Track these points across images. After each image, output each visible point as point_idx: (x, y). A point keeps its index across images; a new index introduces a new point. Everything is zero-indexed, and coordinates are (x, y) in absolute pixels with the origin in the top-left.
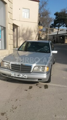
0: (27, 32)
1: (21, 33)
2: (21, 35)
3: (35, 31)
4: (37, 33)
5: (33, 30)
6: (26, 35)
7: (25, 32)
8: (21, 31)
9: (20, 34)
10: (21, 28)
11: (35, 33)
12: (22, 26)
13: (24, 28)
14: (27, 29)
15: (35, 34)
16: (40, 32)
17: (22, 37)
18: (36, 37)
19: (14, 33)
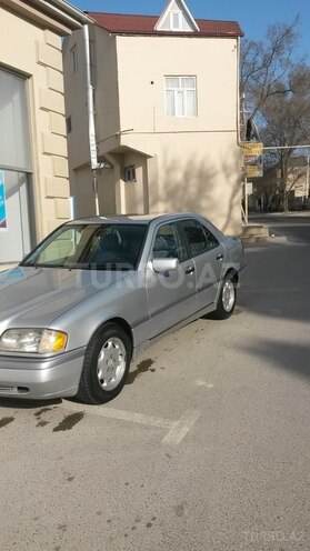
0: (187, 176)
1: (161, 184)
2: (161, 192)
3: (225, 168)
4: (234, 178)
5: (218, 167)
6: (185, 188)
7: (179, 176)
8: (162, 174)
9: (157, 189)
10: (160, 162)
11: (228, 176)
12: (165, 153)
13: (174, 162)
14: (190, 163)
15: (228, 181)
16: (249, 168)
17: (166, 201)
18: (234, 195)
19: (134, 187)
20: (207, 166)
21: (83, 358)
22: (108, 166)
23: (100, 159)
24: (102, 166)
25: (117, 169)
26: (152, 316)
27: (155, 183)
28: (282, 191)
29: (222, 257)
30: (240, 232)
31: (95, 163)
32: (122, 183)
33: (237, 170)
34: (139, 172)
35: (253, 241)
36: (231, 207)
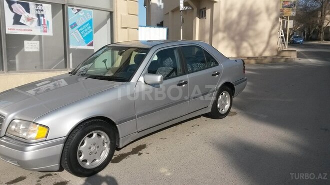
0: (240, 15)
1: (221, 19)
2: (221, 25)
3: (267, 9)
4: (274, 15)
6: (238, 23)
7: (234, 15)
8: (223, 13)
9: (219, 23)
10: (222, 6)
11: (269, 15)
13: (232, 5)
14: (243, 6)
15: (269, 19)
16: (286, 10)
17: (224, 31)
18: (273, 28)
19: (204, 22)
20: (255, 8)
21: (61, 145)
22: (190, 8)
23: (185, 4)
24: (187, 8)
25: (195, 10)
26: (139, 116)
27: (218, 19)
28: (320, 27)
29: (218, 74)
30: (275, 54)
31: (182, 7)
32: (198, 19)
33: (277, 10)
34: (208, 12)
35: (282, 60)
36: (270, 36)
